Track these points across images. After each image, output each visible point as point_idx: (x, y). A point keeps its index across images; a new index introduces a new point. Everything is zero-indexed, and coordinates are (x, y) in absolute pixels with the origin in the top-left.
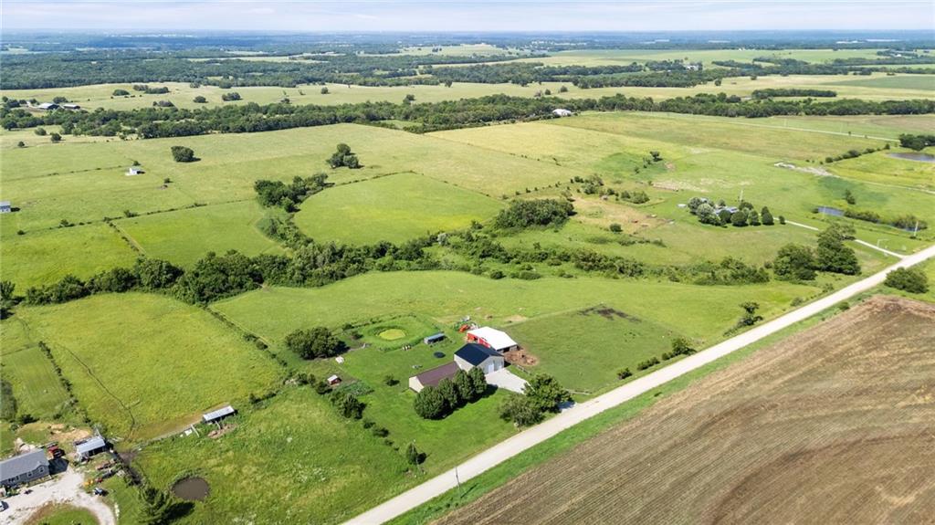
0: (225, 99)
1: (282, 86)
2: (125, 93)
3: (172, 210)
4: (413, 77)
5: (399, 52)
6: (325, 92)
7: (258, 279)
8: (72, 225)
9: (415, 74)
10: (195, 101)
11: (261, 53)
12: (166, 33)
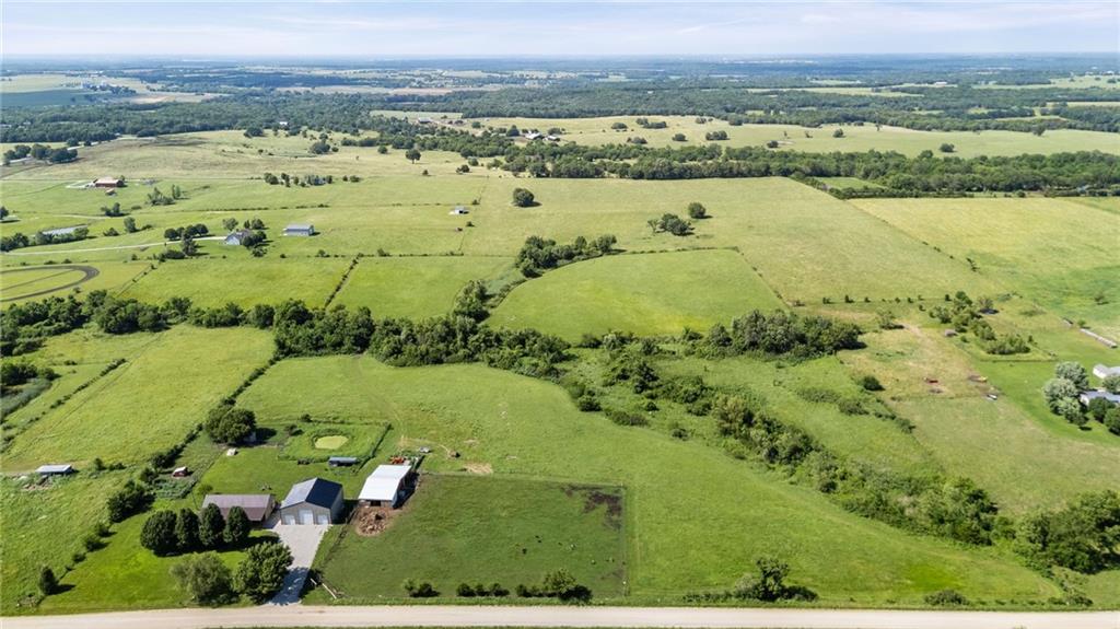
0: (708, 138)
1: (803, 125)
2: (623, 127)
3: (426, 255)
4: (1028, 119)
5: (1050, 83)
6: (839, 135)
7: (362, 343)
8: (328, 256)
9: (1032, 115)
10: (674, 139)
11: (858, 82)
12: (808, 59)
